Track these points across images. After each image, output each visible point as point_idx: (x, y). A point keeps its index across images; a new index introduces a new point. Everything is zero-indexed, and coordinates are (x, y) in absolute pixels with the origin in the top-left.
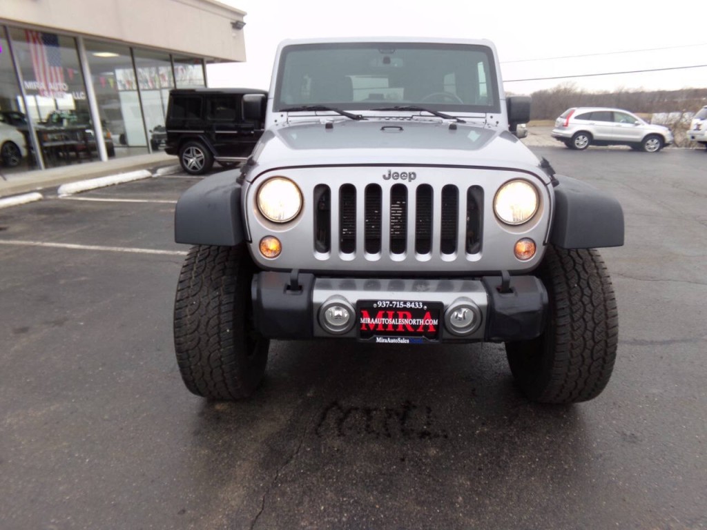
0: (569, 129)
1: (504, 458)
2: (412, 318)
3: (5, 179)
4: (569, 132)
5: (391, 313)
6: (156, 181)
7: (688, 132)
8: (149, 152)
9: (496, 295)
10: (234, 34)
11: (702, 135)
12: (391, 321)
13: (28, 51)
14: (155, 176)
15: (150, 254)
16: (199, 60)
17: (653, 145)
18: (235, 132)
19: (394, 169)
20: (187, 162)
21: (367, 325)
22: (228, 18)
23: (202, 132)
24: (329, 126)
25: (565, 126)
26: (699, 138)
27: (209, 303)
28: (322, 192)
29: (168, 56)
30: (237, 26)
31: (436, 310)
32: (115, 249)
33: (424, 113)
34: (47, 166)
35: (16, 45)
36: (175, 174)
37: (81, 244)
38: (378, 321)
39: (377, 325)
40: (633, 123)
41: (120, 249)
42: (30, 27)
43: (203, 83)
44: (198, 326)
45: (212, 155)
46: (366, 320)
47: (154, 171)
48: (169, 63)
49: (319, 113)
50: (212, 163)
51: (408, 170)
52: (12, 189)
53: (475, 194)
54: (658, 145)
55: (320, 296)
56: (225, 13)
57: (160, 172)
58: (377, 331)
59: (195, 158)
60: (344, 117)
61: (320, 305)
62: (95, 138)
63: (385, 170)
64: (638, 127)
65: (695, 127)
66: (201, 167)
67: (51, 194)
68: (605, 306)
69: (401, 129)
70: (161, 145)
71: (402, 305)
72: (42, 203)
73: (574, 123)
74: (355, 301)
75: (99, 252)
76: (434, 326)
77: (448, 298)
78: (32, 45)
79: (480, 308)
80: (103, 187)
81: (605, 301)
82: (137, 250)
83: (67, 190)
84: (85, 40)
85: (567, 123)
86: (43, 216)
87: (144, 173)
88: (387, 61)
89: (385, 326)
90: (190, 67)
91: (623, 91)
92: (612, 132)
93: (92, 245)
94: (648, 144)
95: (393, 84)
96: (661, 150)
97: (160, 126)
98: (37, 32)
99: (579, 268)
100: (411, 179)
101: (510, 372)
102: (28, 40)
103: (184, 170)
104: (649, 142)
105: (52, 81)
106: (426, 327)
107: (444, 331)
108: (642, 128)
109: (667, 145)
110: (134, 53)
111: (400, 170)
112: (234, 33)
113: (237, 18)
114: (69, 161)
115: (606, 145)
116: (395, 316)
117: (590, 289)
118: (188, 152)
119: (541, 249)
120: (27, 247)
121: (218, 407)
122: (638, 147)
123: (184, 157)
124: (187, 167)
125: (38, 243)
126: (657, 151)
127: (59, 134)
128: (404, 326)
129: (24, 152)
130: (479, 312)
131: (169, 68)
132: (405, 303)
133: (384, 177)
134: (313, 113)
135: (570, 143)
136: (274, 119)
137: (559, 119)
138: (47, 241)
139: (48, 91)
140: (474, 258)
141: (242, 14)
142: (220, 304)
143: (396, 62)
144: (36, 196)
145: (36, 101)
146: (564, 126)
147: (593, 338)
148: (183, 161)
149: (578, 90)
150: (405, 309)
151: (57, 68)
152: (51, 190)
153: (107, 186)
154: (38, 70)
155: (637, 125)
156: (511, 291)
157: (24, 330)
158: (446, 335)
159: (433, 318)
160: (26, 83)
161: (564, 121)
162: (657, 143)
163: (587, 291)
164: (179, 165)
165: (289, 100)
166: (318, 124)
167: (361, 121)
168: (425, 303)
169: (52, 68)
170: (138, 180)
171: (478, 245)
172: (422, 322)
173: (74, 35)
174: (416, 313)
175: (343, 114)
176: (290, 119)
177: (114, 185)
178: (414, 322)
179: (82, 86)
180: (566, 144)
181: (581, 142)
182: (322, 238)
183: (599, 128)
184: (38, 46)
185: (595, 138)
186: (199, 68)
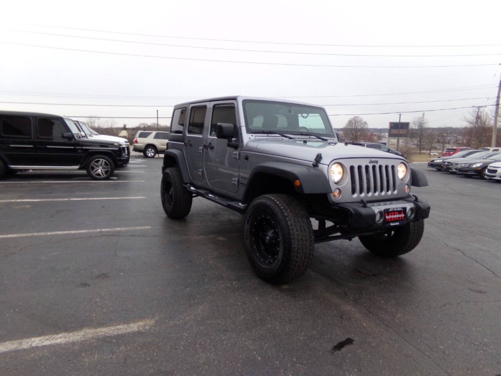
12: (393, 217)
19: (372, 159)
21: (387, 219)
31: (405, 210)
38: (390, 217)
39: (390, 219)
46: (387, 217)
51: (375, 160)
58: (390, 221)
74: (383, 210)
76: (404, 217)
88: (290, 111)
89: (392, 219)
100: (377, 163)
106: (402, 218)
107: (406, 218)
116: (394, 214)
132: (397, 208)
133: (369, 163)
136: (249, 137)
140: (395, 193)
150: (397, 211)
159: (404, 214)
168: (401, 208)
172: (401, 216)
178: (399, 216)
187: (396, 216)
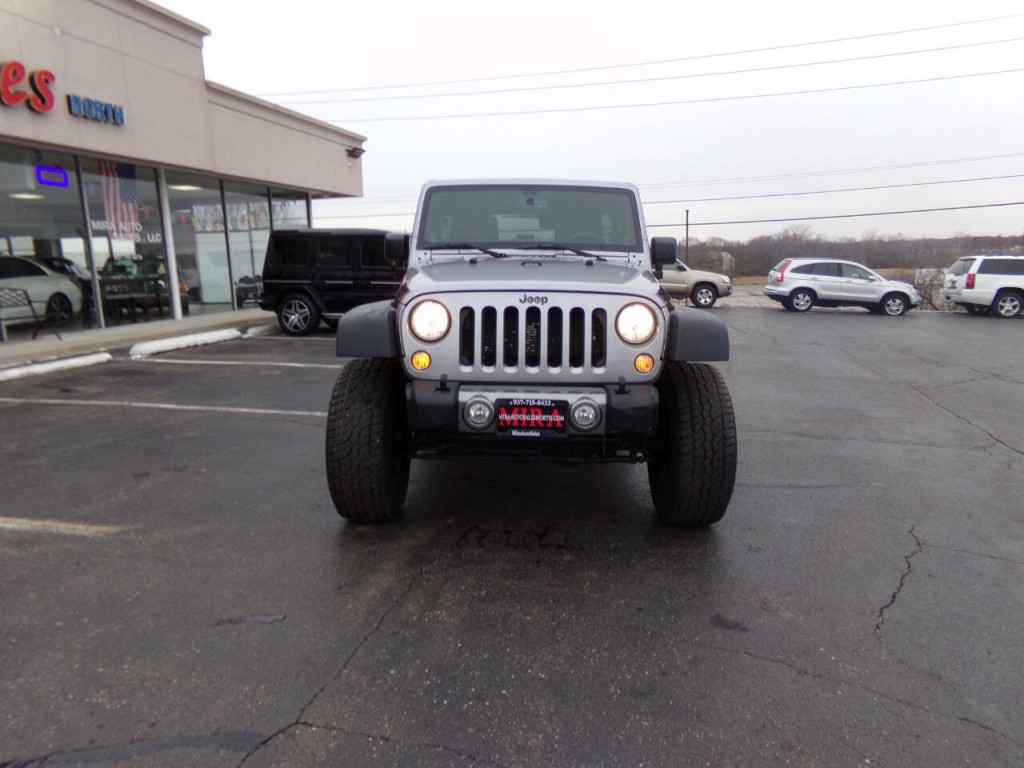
0: (785, 285)
1: (634, 561)
2: (543, 414)
3: (60, 338)
4: (785, 289)
5: (524, 410)
6: (248, 342)
7: (941, 290)
8: (233, 309)
9: (613, 396)
10: (349, 164)
11: (960, 294)
12: (524, 417)
13: (98, 184)
14: (245, 336)
15: (259, 414)
16: (304, 195)
17: (895, 306)
18: (351, 282)
19: (529, 294)
20: (287, 319)
21: (504, 421)
22: (343, 144)
23: (309, 282)
24: (473, 262)
25: (780, 281)
26: (955, 297)
27: (361, 416)
28: (467, 314)
29: (266, 191)
30: (355, 153)
31: (562, 407)
32: (218, 409)
33: (566, 252)
34: (108, 325)
35: (86, 177)
36: (271, 335)
37: (178, 404)
38: (514, 417)
39: (512, 421)
40: (866, 278)
41: (224, 409)
42: (103, 157)
43: (305, 222)
44: (350, 437)
45: (319, 311)
46: (504, 417)
47: (244, 330)
48: (266, 199)
49: (462, 251)
50: (319, 323)
51: (541, 295)
52: (71, 349)
53: (599, 315)
54: (902, 307)
55: (465, 396)
56: (339, 139)
57: (251, 332)
58: (511, 426)
59: (297, 315)
60: (488, 256)
61: (465, 404)
62: (169, 289)
63: (521, 295)
64: (874, 283)
65: (949, 285)
66: (305, 326)
67: (121, 356)
68: (722, 420)
69: (540, 264)
70: (248, 301)
71: (533, 402)
72: (112, 366)
73: (790, 277)
74: (494, 400)
75: (199, 411)
76: (561, 422)
77: (572, 398)
78: (103, 179)
79: (600, 407)
80: (184, 349)
81: (723, 414)
82: (245, 410)
83: (142, 350)
84: (166, 171)
85: (782, 278)
86: (119, 379)
87: (233, 333)
88: (530, 202)
89: (520, 421)
90: (291, 203)
91: (875, 238)
92: (841, 290)
93: (188, 405)
94: (889, 305)
95: (544, 225)
96: (907, 313)
97: (246, 277)
98: (112, 163)
99: (701, 387)
100: (543, 303)
101: (653, 507)
102: (100, 172)
103: (283, 330)
104: (890, 302)
105: (123, 220)
106: (554, 423)
107: (570, 427)
108: (881, 284)
109: (915, 306)
110: (223, 186)
111: (534, 295)
112: (350, 162)
113: (354, 145)
114: (133, 318)
115: (836, 306)
116: (528, 413)
117: (710, 405)
118: (290, 307)
119: (659, 364)
120: (113, 407)
121: (361, 529)
122: (877, 308)
123: (283, 313)
124: (287, 325)
125: (125, 403)
126: (902, 314)
127: (120, 286)
128: (536, 422)
129: (77, 306)
130: (599, 410)
131: (266, 205)
132: (536, 401)
133: (521, 301)
134: (456, 251)
135: (788, 302)
136: (417, 257)
137: (772, 273)
138: (136, 401)
139: (118, 232)
140: (599, 371)
141: (360, 140)
142: (371, 417)
143: (540, 203)
144: (105, 357)
145: (110, 244)
146: (778, 281)
147: (712, 448)
148: (282, 318)
149: (814, 237)
150: (536, 406)
151: (130, 205)
152: (121, 351)
153: (188, 347)
154: (109, 207)
155: (872, 280)
156: (627, 393)
157: (146, 475)
158: (572, 431)
159: (560, 414)
160: (93, 223)
161: (779, 275)
162: (900, 304)
163: (707, 407)
164: (277, 323)
165: (432, 239)
166: (461, 262)
167: (505, 259)
168: (552, 401)
169: (124, 204)
170: (225, 341)
171: (602, 361)
172: (550, 418)
173: (156, 166)
174: (546, 410)
175: (486, 252)
176: (433, 257)
177: (196, 346)
178: (544, 418)
179: (159, 227)
180: (783, 304)
181: (802, 302)
182: (467, 356)
183: (823, 284)
184: (111, 179)
185: (819, 297)
186: (302, 203)
187: (538, 418)
